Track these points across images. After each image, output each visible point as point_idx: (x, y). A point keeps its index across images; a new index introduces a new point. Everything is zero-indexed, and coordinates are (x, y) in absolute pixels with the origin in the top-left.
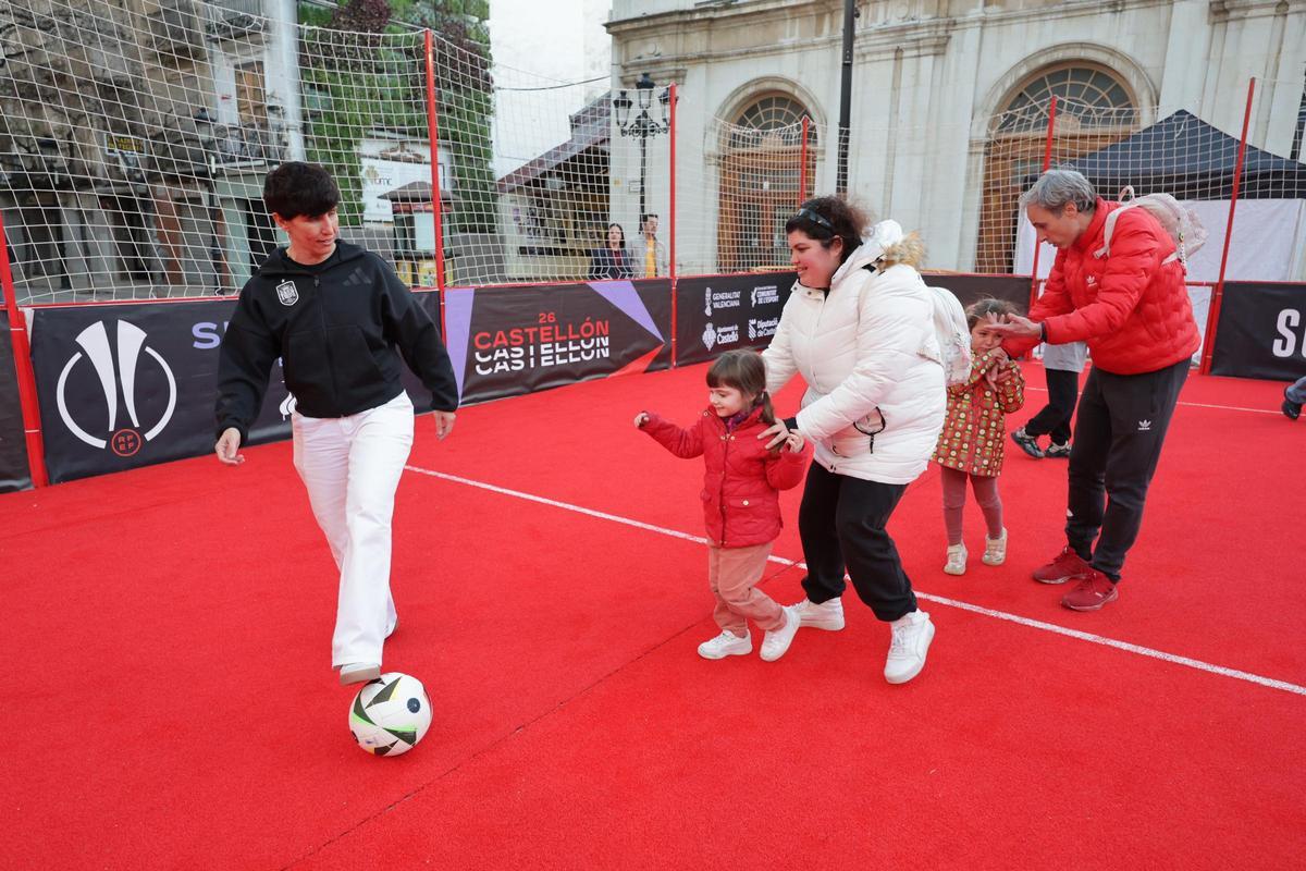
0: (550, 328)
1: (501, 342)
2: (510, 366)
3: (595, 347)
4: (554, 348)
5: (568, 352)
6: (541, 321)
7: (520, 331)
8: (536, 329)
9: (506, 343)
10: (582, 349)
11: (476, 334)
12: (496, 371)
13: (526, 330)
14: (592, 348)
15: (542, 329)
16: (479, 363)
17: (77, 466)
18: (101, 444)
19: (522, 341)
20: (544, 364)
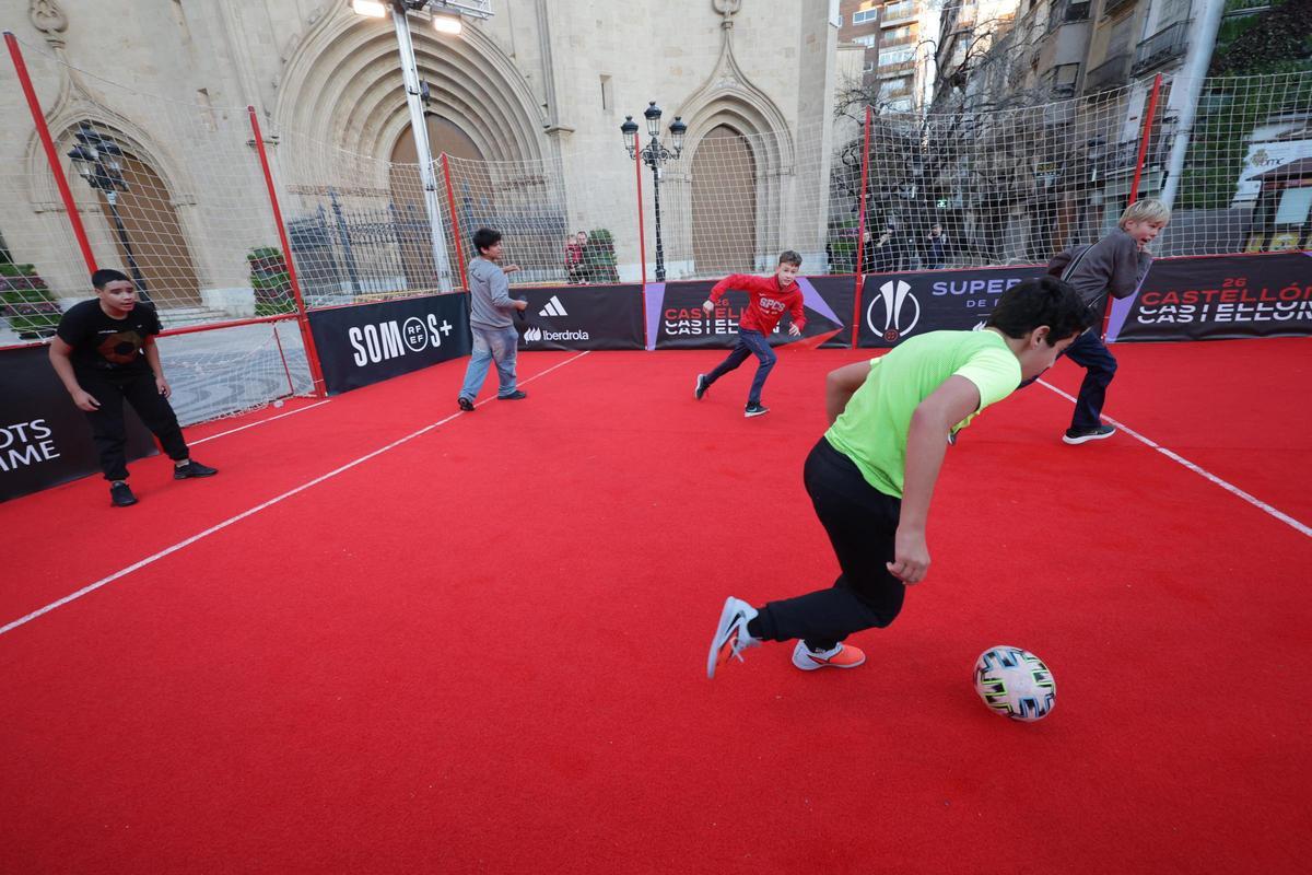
0: (1237, 291)
1: (1171, 301)
2: (1175, 319)
3: (1297, 310)
4: (1236, 307)
5: (1256, 311)
6: (1225, 285)
7: (1196, 293)
8: (1216, 291)
9: (1176, 301)
10: (1276, 310)
11: (1147, 292)
12: (1159, 321)
13: (1204, 292)
14: (1291, 310)
15: (1224, 292)
16: (1141, 314)
17: (870, 343)
18: (881, 335)
19: (1196, 299)
20: (1217, 319)
